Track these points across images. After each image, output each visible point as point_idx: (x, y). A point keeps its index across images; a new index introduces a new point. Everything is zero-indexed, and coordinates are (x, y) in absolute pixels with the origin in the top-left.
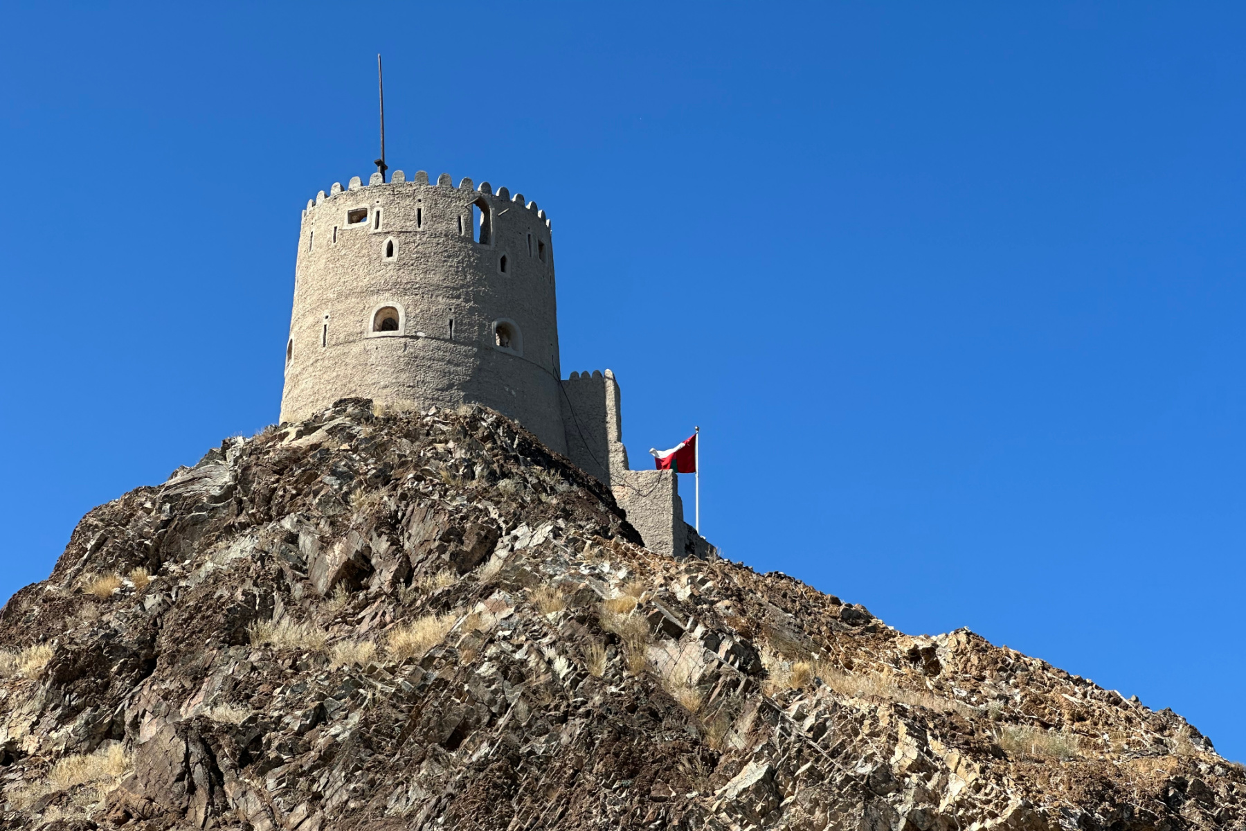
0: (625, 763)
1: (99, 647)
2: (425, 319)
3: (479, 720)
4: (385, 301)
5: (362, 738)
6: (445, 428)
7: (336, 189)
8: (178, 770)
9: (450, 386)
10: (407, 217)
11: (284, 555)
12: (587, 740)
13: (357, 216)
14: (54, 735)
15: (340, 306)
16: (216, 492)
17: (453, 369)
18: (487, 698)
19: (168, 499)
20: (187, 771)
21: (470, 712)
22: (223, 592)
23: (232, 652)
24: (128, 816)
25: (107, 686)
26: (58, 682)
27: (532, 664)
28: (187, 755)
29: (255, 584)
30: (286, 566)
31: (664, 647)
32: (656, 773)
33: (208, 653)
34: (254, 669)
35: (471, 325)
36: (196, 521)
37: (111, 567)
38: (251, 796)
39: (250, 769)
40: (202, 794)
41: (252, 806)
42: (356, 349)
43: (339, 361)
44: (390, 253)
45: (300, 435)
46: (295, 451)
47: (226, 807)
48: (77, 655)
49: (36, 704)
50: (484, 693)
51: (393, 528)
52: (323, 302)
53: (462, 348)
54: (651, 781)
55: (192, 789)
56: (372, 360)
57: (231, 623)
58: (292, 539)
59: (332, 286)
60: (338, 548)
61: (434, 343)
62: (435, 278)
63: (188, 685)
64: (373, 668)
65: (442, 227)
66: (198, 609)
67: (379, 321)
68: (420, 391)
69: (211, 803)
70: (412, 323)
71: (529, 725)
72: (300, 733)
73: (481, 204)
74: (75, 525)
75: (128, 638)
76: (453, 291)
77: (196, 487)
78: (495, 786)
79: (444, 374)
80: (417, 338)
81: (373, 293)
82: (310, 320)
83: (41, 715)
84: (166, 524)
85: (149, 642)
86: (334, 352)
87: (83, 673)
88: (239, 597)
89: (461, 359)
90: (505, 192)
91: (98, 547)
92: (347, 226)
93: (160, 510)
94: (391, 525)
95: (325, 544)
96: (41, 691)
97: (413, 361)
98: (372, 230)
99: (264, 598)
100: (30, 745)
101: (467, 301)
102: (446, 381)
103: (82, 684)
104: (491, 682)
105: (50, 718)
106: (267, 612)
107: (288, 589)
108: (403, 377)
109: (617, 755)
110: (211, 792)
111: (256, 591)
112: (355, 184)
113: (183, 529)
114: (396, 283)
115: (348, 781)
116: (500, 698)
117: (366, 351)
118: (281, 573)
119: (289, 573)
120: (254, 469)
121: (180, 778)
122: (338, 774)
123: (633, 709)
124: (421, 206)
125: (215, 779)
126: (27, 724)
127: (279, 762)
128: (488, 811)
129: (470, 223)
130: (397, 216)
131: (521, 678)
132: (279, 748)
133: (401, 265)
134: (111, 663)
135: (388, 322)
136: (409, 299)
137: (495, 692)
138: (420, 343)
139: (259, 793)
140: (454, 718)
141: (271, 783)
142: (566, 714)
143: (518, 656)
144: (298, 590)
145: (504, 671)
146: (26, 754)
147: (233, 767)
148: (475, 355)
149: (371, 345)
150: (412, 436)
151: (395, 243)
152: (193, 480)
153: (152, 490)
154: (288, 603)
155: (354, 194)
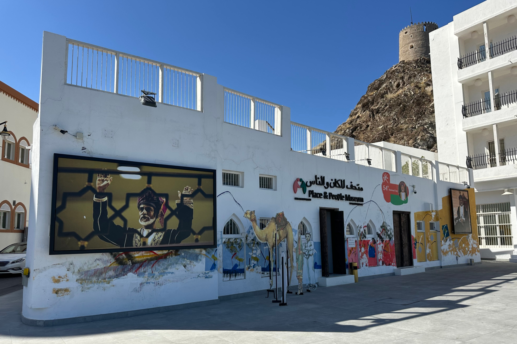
0: (418, 104)
1: (367, 102)
2: (417, 45)
3: (402, 102)
4: (411, 44)
5: (390, 107)
6: (413, 62)
7: (403, 30)
8: (369, 115)
9: (422, 54)
10: (413, 31)
11: (389, 85)
12: (413, 102)
13: (406, 33)
14: (363, 114)
15: (405, 47)
16: (385, 78)
17: (422, 51)
18: (403, 99)
19: (379, 80)
20: (370, 115)
21: (401, 101)
22: (381, 92)
23: (382, 99)
24: (364, 122)
25: (369, 106)
26: (363, 107)
27: (408, 94)
28: (370, 113)
29: (385, 90)
30: (390, 86)
31: (427, 87)
32: (423, 104)
33: (379, 100)
34: (384, 101)
35: (425, 44)
36: (382, 83)
37: (373, 91)
38: (377, 117)
39: (378, 113)
40: (372, 118)
41: (378, 118)
42: (408, 52)
43: (406, 54)
44: (411, 37)
45: (394, 68)
46: (393, 70)
47: (375, 119)
48: (365, 103)
49: (361, 110)
50: (402, 99)
51: (403, 78)
52: (403, 47)
53: (423, 48)
54: (422, 106)
55: (371, 117)
56: (410, 53)
57: (382, 95)
58: (391, 83)
59: (404, 44)
60: (396, 83)
61: (419, 48)
62: (418, 39)
63: (377, 104)
64: (393, 98)
65: (419, 31)
66: (378, 94)
67: (411, 47)
68: (417, 56)
69: (373, 118)
70: (415, 46)
71: (407, 101)
72: (384, 108)
73: (425, 25)
74: (368, 87)
75: (371, 100)
76: (421, 40)
77: (382, 78)
78: (402, 110)
79: (421, 52)
80: (416, 48)
81: (409, 43)
82: (401, 50)
83: (361, 112)
84: (379, 84)
85: (373, 100)
86: (404, 54)
87: (366, 106)
88: (383, 92)
89: (424, 49)
90: (429, 22)
91: (371, 89)
92: (405, 35)
93: (378, 82)
94: (402, 78)
95: (395, 82)
96: (361, 109)
97: (416, 52)
98: (408, 34)
99: (386, 91)
100: (360, 115)
101: (424, 41)
102: (421, 53)
103: (366, 107)
104: (403, 97)
105: (362, 112)
106: (387, 93)
107: (390, 89)
108: (415, 54)
109: (417, 103)
110: (373, 117)
111: (385, 91)
112: (405, 28)
113: (381, 84)
114: (412, 41)
115: (388, 113)
116: (404, 99)
117: (409, 52)
118: (389, 88)
119: (390, 87)
120: (388, 74)
121: (369, 116)
122: (387, 112)
123: (420, 97)
124: (415, 28)
125: (373, 115)
126: (360, 113)
127: (381, 112)
128: (401, 113)
129: (423, 29)
130: (412, 31)
131: (407, 96)
132: (381, 110)
133: (413, 38)
134: (369, 104)
135: (412, 47)
136: (415, 43)
137: (404, 98)
138: (417, 49)
139: (378, 116)
140: (399, 103)
141: (380, 115)
142: (412, 99)
143: (407, 93)
144: (391, 89)
145: (405, 95)
146: (360, 117)
147: (376, 114)
148: (426, 48)
149: (410, 51)
150: (408, 64)
151: (412, 35)
152: (382, 77)
153: (377, 80)
154: (390, 91)
155: (405, 30)
